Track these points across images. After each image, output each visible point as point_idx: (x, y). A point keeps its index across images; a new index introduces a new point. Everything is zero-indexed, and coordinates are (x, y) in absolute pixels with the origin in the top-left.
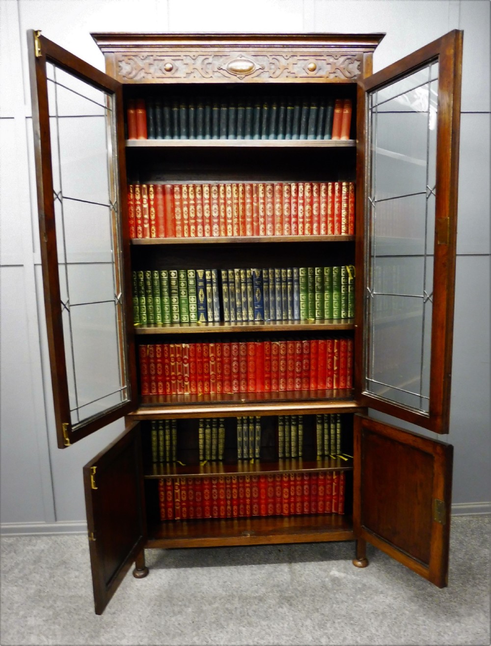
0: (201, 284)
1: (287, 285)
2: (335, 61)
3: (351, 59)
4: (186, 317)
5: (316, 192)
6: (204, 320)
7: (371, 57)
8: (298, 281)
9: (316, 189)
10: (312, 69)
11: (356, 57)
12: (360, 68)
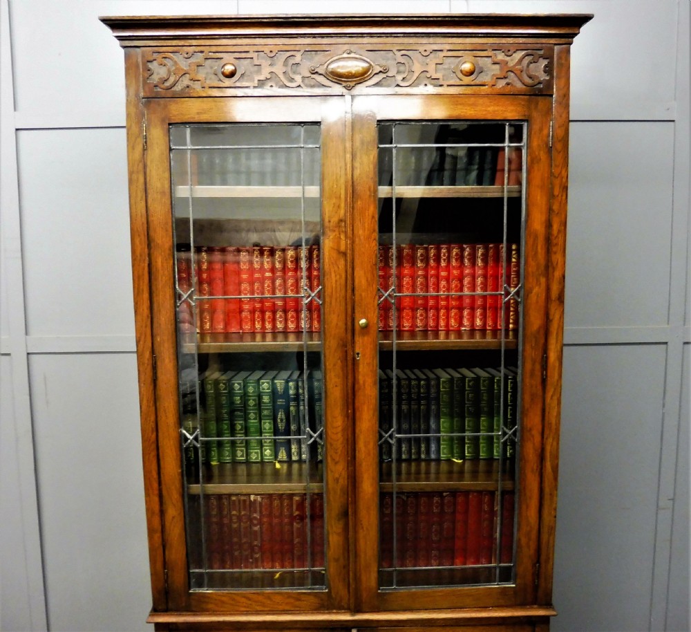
0: (280, 402)
1: (419, 405)
2: (508, 59)
3: (533, 54)
4: (257, 453)
5: (469, 260)
6: (285, 458)
7: (568, 51)
8: (437, 399)
9: (469, 255)
10: (467, 72)
11: (541, 52)
12: (549, 70)
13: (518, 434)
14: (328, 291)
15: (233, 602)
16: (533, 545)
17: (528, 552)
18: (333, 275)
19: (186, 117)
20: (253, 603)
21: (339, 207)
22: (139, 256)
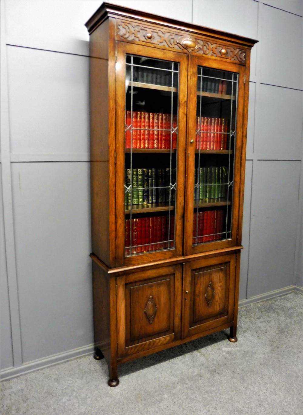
2: (235, 51)
3: (241, 51)
4: (136, 200)
7: (250, 52)
11: (243, 50)
12: (245, 57)
13: (233, 184)
14: (180, 129)
15: (141, 259)
16: (237, 223)
17: (235, 226)
18: (182, 123)
19: (133, 52)
20: (149, 258)
21: (185, 96)
22: (111, 108)
